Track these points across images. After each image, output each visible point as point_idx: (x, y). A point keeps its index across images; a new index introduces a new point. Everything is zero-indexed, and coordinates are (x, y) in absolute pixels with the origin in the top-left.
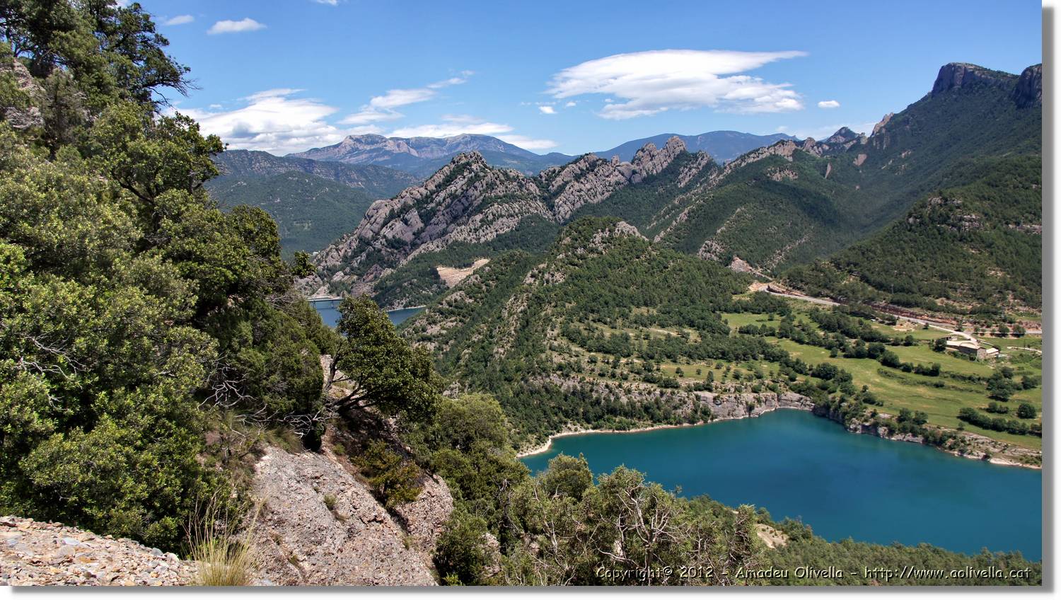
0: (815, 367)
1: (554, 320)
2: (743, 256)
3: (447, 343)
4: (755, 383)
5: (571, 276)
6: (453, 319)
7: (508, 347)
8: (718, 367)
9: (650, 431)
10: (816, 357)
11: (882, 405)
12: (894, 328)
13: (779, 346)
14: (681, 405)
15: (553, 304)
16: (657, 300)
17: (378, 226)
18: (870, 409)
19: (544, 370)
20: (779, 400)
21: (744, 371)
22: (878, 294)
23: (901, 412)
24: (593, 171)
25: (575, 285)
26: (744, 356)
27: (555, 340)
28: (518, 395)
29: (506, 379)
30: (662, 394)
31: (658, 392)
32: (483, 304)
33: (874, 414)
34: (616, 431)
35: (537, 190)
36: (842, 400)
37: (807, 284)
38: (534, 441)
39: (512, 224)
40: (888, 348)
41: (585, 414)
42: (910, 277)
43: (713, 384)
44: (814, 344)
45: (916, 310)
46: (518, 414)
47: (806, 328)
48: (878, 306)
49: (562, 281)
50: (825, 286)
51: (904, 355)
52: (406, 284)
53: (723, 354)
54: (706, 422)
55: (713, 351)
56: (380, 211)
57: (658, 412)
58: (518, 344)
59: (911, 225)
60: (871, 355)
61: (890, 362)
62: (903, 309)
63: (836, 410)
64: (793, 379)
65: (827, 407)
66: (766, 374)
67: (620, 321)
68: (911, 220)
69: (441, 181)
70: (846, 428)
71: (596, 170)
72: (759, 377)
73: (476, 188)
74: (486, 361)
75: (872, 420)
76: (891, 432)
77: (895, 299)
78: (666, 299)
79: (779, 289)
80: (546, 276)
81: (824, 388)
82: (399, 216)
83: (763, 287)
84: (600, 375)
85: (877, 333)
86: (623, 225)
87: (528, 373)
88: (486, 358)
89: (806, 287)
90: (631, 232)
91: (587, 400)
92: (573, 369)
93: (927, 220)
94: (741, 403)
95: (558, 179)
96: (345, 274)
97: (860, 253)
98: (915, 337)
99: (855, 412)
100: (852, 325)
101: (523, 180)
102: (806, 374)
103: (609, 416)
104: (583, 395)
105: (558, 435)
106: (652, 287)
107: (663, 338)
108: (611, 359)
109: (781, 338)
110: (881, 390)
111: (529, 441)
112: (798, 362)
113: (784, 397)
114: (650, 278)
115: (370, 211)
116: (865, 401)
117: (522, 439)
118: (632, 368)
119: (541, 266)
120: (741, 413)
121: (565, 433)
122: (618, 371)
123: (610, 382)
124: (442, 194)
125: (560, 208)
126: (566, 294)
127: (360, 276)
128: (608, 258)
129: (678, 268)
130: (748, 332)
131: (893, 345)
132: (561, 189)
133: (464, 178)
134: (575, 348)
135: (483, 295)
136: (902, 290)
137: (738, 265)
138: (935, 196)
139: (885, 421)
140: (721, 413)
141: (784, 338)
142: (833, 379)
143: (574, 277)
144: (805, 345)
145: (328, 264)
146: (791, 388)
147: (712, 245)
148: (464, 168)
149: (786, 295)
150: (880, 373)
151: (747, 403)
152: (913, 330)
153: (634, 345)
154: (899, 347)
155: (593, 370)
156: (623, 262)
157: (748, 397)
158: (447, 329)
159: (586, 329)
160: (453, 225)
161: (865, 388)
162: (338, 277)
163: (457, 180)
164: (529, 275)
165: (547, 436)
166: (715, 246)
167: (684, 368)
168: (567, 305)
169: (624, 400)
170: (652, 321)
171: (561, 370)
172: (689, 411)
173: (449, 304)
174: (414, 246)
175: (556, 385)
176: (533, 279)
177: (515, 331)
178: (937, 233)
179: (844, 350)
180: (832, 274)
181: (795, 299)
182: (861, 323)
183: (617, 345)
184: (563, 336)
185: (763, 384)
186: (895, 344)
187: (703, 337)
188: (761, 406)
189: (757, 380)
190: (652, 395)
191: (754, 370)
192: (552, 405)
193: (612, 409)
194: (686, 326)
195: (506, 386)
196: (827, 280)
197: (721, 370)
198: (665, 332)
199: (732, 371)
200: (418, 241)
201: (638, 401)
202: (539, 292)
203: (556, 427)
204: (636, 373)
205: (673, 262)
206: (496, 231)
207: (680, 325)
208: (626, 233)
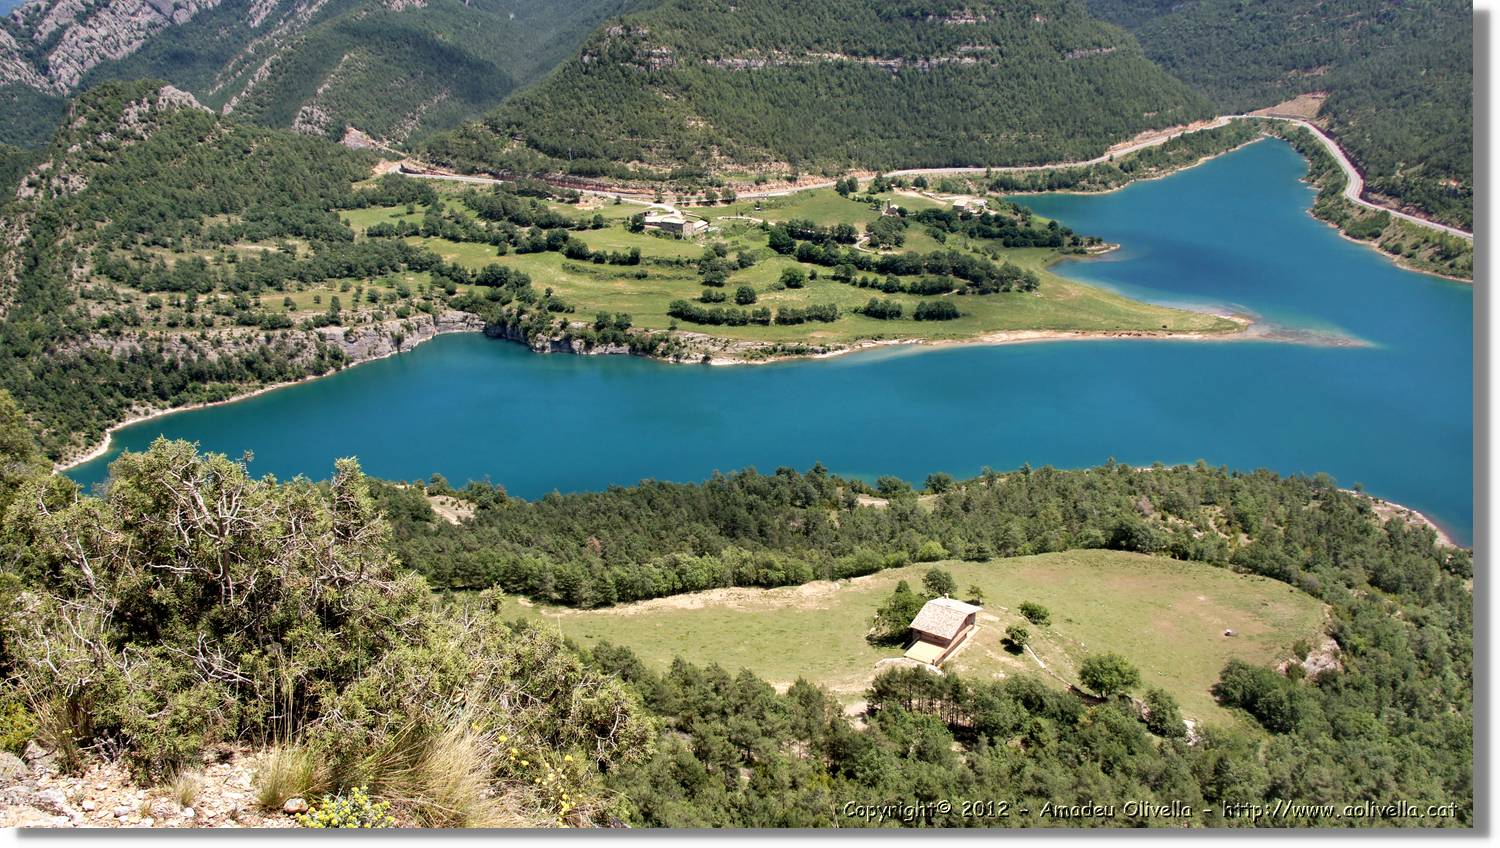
0: (479, 272)
1: (80, 250)
2: (361, 125)
4: (401, 304)
5: (97, 178)
7: (10, 302)
8: (345, 290)
10: (479, 258)
11: (573, 311)
12: (577, 206)
13: (426, 248)
14: (299, 351)
15: (75, 226)
16: (241, 203)
18: (559, 318)
19: (79, 330)
20: (436, 324)
21: (382, 290)
22: (552, 162)
23: (598, 317)
24: (107, 6)
25: (107, 192)
26: (380, 267)
27: (88, 281)
29: (16, 354)
30: (269, 339)
31: (262, 337)
33: (564, 325)
34: (209, 405)
36: (521, 312)
37: (455, 157)
38: (82, 442)
40: (572, 234)
41: (156, 387)
42: (592, 136)
43: (341, 314)
44: (475, 240)
45: (603, 180)
46: (47, 405)
47: (461, 219)
48: (554, 180)
49: (83, 187)
50: (481, 158)
51: (593, 242)
53: (349, 269)
54: (338, 369)
55: (335, 266)
57: (266, 366)
58: (26, 295)
59: (587, 66)
60: (552, 246)
61: (577, 253)
62: (587, 180)
63: (514, 326)
64: (451, 292)
65: (502, 324)
66: (413, 289)
67: (187, 240)
68: (586, 59)
70: (531, 349)
72: (405, 296)
76: (589, 345)
77: (575, 167)
78: (254, 199)
79: (417, 168)
80: (55, 182)
81: (494, 299)
83: (394, 168)
84: (169, 325)
85: (557, 215)
86: (170, 92)
87: (53, 339)
89: (453, 162)
90: (184, 102)
91: (156, 366)
92: (126, 323)
93: (607, 57)
94: (385, 335)
95: (47, 21)
97: (522, 108)
98: (605, 216)
99: (539, 326)
100: (522, 208)
102: (469, 283)
103: (195, 383)
104: (149, 360)
105: (120, 426)
106: (230, 183)
107: (258, 257)
108: (183, 298)
109: (428, 236)
110: (569, 291)
111: (74, 443)
112: (455, 268)
113: (442, 319)
114: (224, 170)
116: (551, 308)
117: (62, 442)
118: (218, 307)
119: (43, 167)
120: (387, 349)
121: (130, 421)
123: (187, 334)
125: (61, 71)
126: (93, 207)
128: (153, 145)
129: (266, 151)
130: (380, 234)
131: (579, 229)
132: (56, 38)
134: (123, 290)
136: (583, 155)
137: (355, 139)
138: (614, 24)
139: (580, 332)
140: (358, 353)
141: (433, 237)
142: (505, 285)
143: (101, 180)
144: (462, 243)
146: (450, 305)
147: (312, 113)
149: (428, 176)
150: (565, 268)
151: (392, 334)
152: (602, 207)
153: (215, 273)
154: (587, 231)
155: (157, 319)
156: (180, 149)
157: (394, 325)
161: (549, 291)
164: (25, 182)
165: (102, 430)
166: (317, 113)
167: (295, 297)
168: (98, 224)
169: (213, 356)
170: (237, 235)
171: (107, 326)
172: (313, 358)
175: (103, 351)
176: (33, 190)
177: (17, 275)
178: (621, 74)
179: (515, 244)
180: (487, 140)
181: (441, 181)
182: (533, 205)
183: (189, 276)
184: (100, 273)
185: (411, 304)
186: (582, 228)
187: (316, 248)
188: (412, 335)
189: (403, 300)
190: (254, 343)
191: (396, 287)
192: (102, 381)
193: (196, 374)
194: (289, 235)
195: (19, 365)
196: (483, 149)
197: (349, 293)
198: (259, 248)
199: (365, 292)
201: (235, 355)
202: (47, 209)
203: (114, 415)
204: (224, 314)
205: (257, 142)
207: (280, 235)
208: (177, 104)
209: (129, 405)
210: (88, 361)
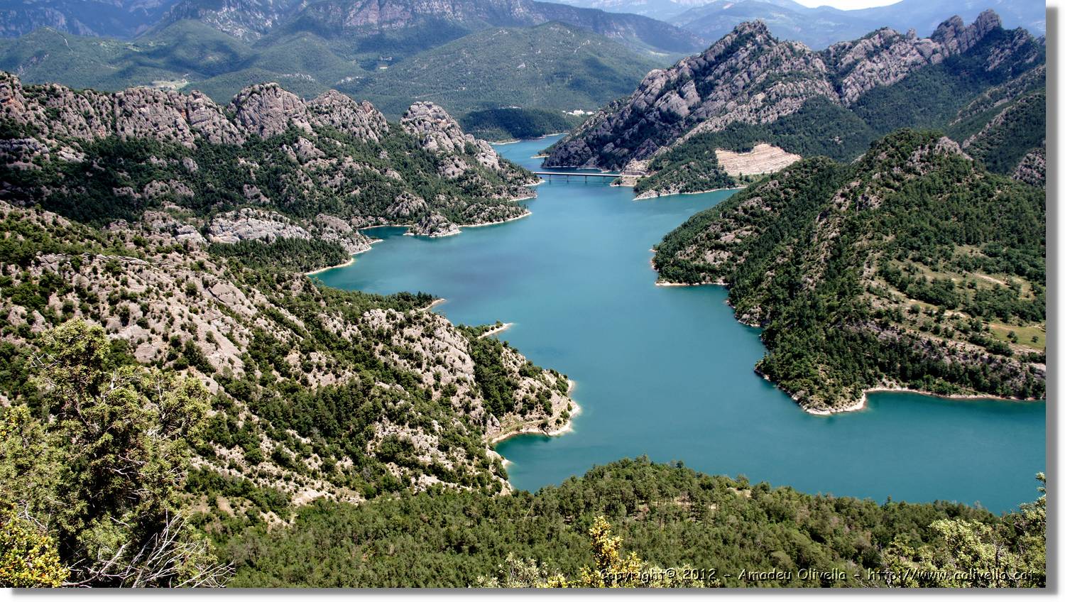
1: (870, 254)
3: (741, 254)
5: (888, 201)
6: (748, 227)
7: (816, 277)
9: (972, 400)
14: (1011, 376)
15: (869, 235)
16: (982, 238)
17: (653, 98)
19: (862, 316)
24: (887, 48)
25: (893, 213)
27: (872, 279)
28: (832, 340)
29: (817, 318)
30: (990, 360)
31: (986, 357)
32: (782, 214)
34: (935, 394)
35: (824, 68)
38: (848, 395)
39: (795, 106)
41: (903, 369)
46: (832, 361)
49: (877, 205)
52: (683, 167)
56: (657, 81)
57: (983, 379)
58: (829, 275)
67: (941, 262)
69: (722, 52)
71: (891, 48)
73: (759, 62)
74: (792, 290)
78: (992, 236)
80: (860, 198)
82: (675, 88)
84: (921, 328)
86: (944, 141)
87: (844, 316)
88: (793, 287)
90: (952, 149)
91: (906, 355)
92: (893, 319)
95: (848, 56)
96: (616, 146)
101: (810, 55)
103: (930, 376)
104: (902, 350)
105: (872, 390)
107: (991, 289)
108: (935, 310)
114: (973, 209)
115: (644, 81)
118: (958, 323)
121: (879, 388)
122: (942, 326)
123: (933, 339)
124: (722, 67)
125: (848, 90)
126: (883, 223)
127: (632, 149)
128: (927, 181)
129: (1005, 197)
132: (851, 67)
133: (747, 50)
134: (894, 292)
135: (781, 204)
143: (890, 203)
145: (599, 133)
148: (748, 39)
153: (959, 295)
155: (914, 322)
156: (944, 186)
158: (742, 238)
159: (905, 270)
160: (732, 104)
162: (609, 148)
163: (739, 52)
164: (839, 193)
165: (860, 389)
167: (1017, 330)
168: (885, 237)
169: (947, 361)
170: (975, 265)
171: (880, 318)
172: (1020, 384)
173: (745, 211)
174: (691, 123)
175: (873, 334)
176: (843, 199)
183: (941, 293)
184: (881, 275)
187: (1037, 292)
190: (979, 360)
192: (868, 355)
193: (932, 369)
194: (1015, 274)
195: (818, 326)
198: (992, 279)
200: (695, 118)
201: (963, 364)
202: (853, 218)
203: (871, 384)
204: (961, 331)
205: (999, 189)
206: (778, 113)
207: (1007, 271)
208: (947, 150)
210: (863, 338)
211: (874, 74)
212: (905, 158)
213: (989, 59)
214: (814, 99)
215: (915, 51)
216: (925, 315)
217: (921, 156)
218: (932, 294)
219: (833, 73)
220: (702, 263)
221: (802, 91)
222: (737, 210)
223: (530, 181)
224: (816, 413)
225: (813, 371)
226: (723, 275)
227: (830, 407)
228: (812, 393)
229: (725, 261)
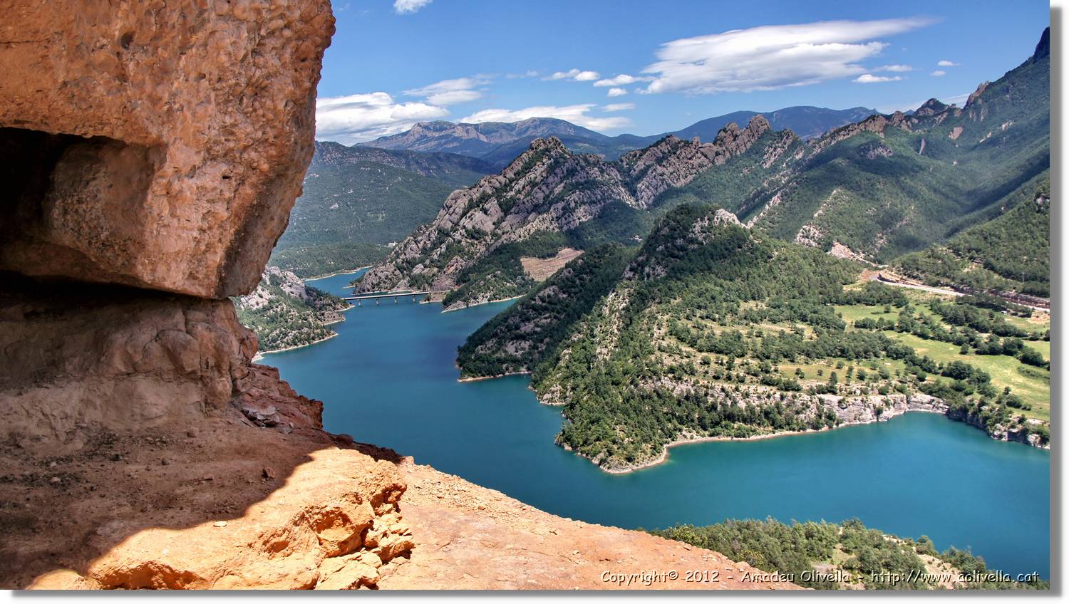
0: (945, 366)
1: (659, 317)
2: (844, 241)
3: (542, 341)
4: (882, 383)
5: (673, 269)
6: (547, 315)
7: (611, 347)
8: (839, 367)
9: (771, 438)
10: (946, 354)
11: (1029, 410)
12: (1028, 320)
13: (900, 341)
14: (804, 409)
16: (765, 293)
17: (457, 217)
18: (1016, 414)
19: (655, 373)
20: (908, 402)
21: (867, 370)
22: (1007, 283)
24: (675, 153)
25: (679, 279)
26: (866, 353)
27: (663, 339)
28: (628, 401)
29: (613, 383)
30: (782, 398)
31: (778, 395)
32: (578, 299)
34: (735, 439)
35: (619, 175)
36: (982, 403)
37: (923, 272)
38: (649, 451)
39: (594, 211)
40: (1026, 343)
41: (700, 419)
42: (1043, 263)
43: (837, 386)
44: (940, 339)
46: (629, 421)
47: (928, 321)
48: (1008, 296)
49: (663, 274)
50: (945, 275)
51: (1046, 352)
52: (489, 276)
53: (843, 351)
54: (830, 427)
55: (832, 348)
56: (459, 201)
57: (779, 417)
58: (623, 343)
59: (1040, 206)
60: (1008, 351)
61: (1032, 360)
62: (1037, 299)
63: (974, 413)
64: (922, 379)
65: (964, 410)
66: (892, 373)
69: (520, 168)
70: (989, 435)
71: (678, 153)
72: (885, 377)
73: (556, 174)
74: (589, 363)
75: (1020, 426)
76: (1043, 440)
77: (1028, 288)
78: (774, 291)
79: (891, 277)
80: (647, 269)
81: (959, 389)
82: (478, 206)
83: (874, 276)
84: (714, 377)
85: (1012, 327)
86: (722, 213)
87: (638, 377)
88: (589, 360)
89: (922, 276)
90: (731, 220)
91: (702, 405)
92: (686, 372)
94: (869, 407)
95: (639, 163)
96: (425, 267)
97: (981, 237)
99: (999, 417)
100: (980, 319)
102: (937, 373)
103: (727, 422)
104: (697, 400)
105: (672, 444)
106: (758, 279)
107: (777, 335)
108: (725, 359)
109: (902, 332)
110: (1026, 392)
111: (644, 452)
112: (925, 360)
113: (913, 399)
114: (755, 269)
115: (448, 202)
116: (1010, 404)
117: (636, 449)
118: (749, 369)
119: (640, 259)
120: (868, 417)
121: (680, 441)
122: (734, 373)
123: (726, 386)
124: (522, 182)
125: (643, 193)
126: (670, 289)
127: (440, 268)
128: (710, 249)
129: (783, 258)
130: (864, 326)
131: (1032, 339)
132: (643, 173)
133: (543, 164)
134: (685, 348)
135: (577, 290)
136: (1034, 278)
137: (839, 251)
139: (1036, 428)
140: (846, 417)
141: (905, 333)
142: (967, 379)
143: (675, 271)
144: (929, 341)
145: (407, 256)
146: (920, 389)
147: (809, 230)
148: (543, 154)
149: (901, 285)
150: (1020, 371)
151: (874, 406)
153: (747, 344)
154: (1038, 342)
155: (707, 372)
156: (726, 252)
157: (876, 400)
158: (541, 327)
159: (694, 327)
160: (534, 214)
161: (1007, 390)
162: (418, 270)
163: (536, 167)
164: (628, 268)
165: (662, 445)
166: (813, 230)
167: (803, 368)
168: (672, 300)
169: (742, 404)
170: (761, 317)
171: (673, 373)
172: (813, 416)
173: (542, 300)
174: (495, 236)
175: (668, 389)
176: (632, 273)
177: (618, 329)
179: (975, 346)
180: (951, 261)
181: (912, 289)
182: (991, 316)
183: (730, 344)
184: (671, 335)
185: (890, 384)
186: (1034, 339)
187: (819, 334)
188: (889, 409)
189: (883, 381)
190: (772, 399)
191: (878, 369)
192: (665, 411)
193: (729, 415)
194: (798, 321)
195: (614, 391)
196: (947, 268)
197: (842, 370)
198: (778, 328)
199: (855, 370)
200: (500, 232)
201: (758, 406)
202: (641, 287)
203: (671, 435)
204: (752, 375)
205: (777, 251)
206: (579, 219)
207: (792, 320)
208: (726, 222)
209: (680, 430)
210: (658, 395)
211: (665, 177)
212: (687, 230)
213: (765, 157)
214: (611, 204)
215: (699, 155)
216: (716, 366)
217: (702, 228)
218: (722, 346)
219: (628, 179)
220: (503, 354)
221: (599, 197)
222: (535, 300)
223: (339, 306)
224: (618, 472)
225: (611, 433)
226: (526, 363)
227: (630, 464)
228: (611, 454)
229: (527, 350)
